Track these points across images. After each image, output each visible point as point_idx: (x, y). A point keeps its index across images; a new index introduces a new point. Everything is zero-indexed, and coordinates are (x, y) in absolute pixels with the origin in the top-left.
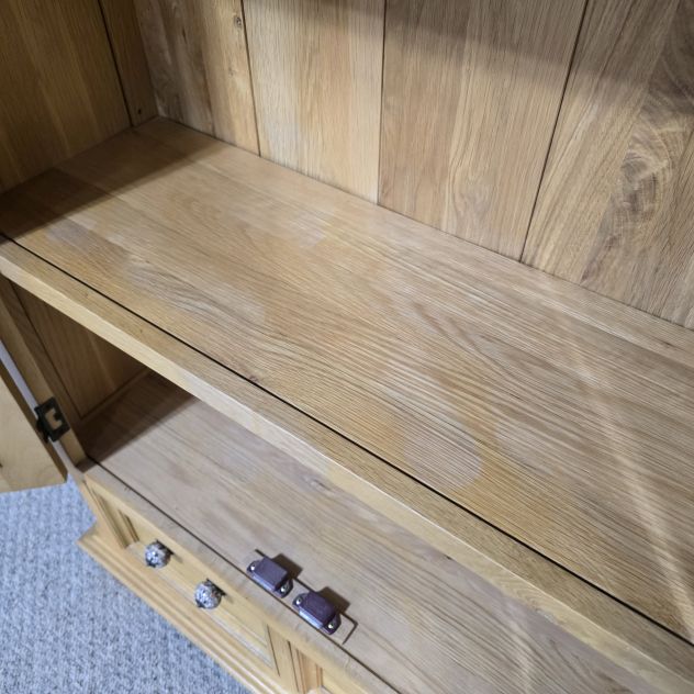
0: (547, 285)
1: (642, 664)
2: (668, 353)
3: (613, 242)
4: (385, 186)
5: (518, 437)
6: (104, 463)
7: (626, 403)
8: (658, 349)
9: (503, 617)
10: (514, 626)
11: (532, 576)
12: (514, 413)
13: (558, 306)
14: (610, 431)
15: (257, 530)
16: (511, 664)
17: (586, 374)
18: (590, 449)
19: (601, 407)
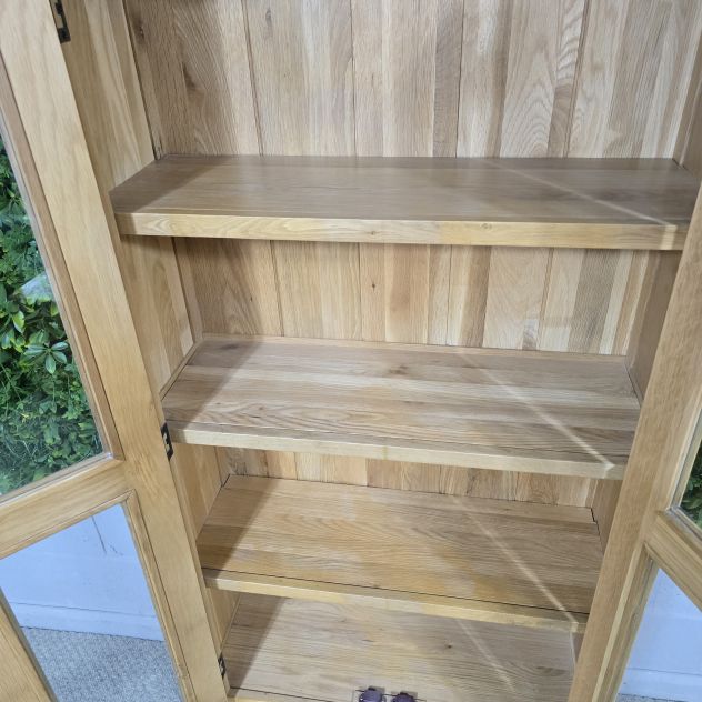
0: (456, 501)
1: (550, 624)
2: (509, 513)
3: (474, 478)
4: (371, 478)
5: (480, 568)
6: (242, 687)
7: (506, 539)
8: (505, 513)
9: (487, 663)
10: (494, 665)
11: (509, 612)
12: (473, 559)
13: (465, 509)
14: (506, 552)
15: (349, 681)
16: (501, 682)
17: (488, 533)
18: (504, 561)
19: (499, 544)
